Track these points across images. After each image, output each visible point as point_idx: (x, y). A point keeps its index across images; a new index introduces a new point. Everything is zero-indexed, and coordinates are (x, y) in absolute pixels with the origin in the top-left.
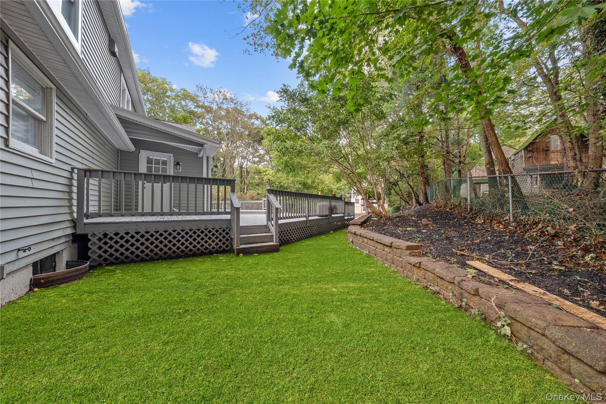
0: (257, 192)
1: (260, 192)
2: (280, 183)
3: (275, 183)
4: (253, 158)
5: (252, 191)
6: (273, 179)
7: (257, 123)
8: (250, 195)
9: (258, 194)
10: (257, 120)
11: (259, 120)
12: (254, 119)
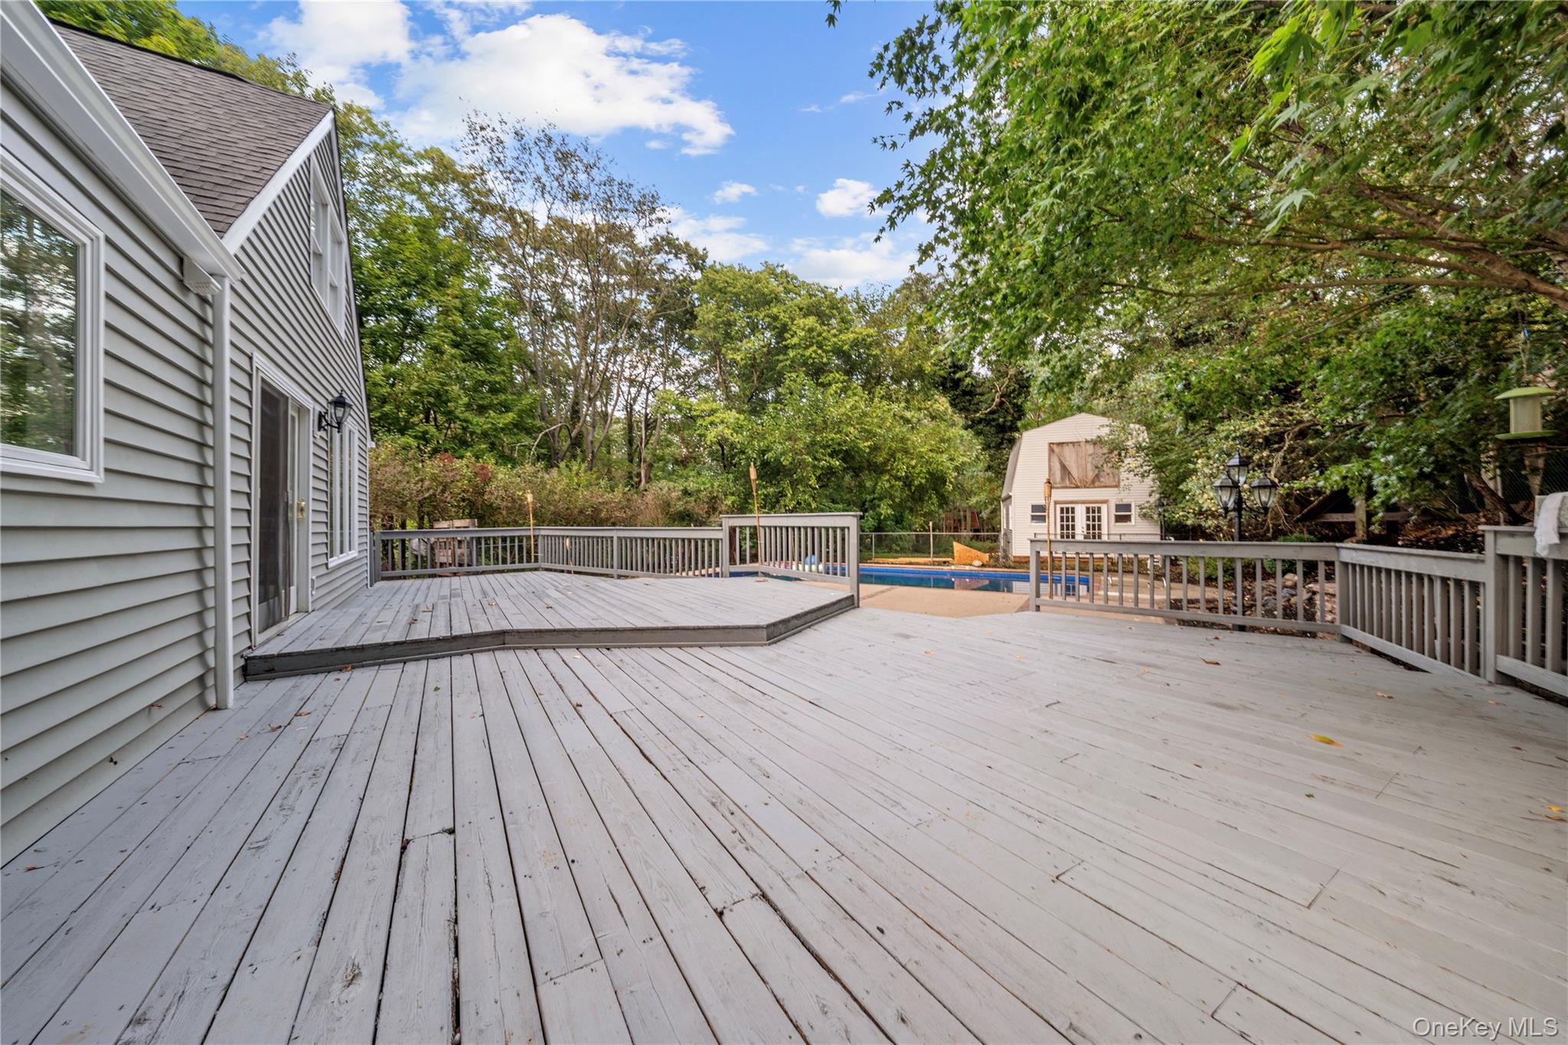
0: (680, 486)
1: (692, 486)
2: (763, 452)
3: (743, 452)
4: (664, 384)
5: (663, 483)
6: (736, 439)
7: (679, 265)
8: (656, 498)
9: (686, 493)
10: (676, 256)
11: (684, 256)
12: (667, 253)
